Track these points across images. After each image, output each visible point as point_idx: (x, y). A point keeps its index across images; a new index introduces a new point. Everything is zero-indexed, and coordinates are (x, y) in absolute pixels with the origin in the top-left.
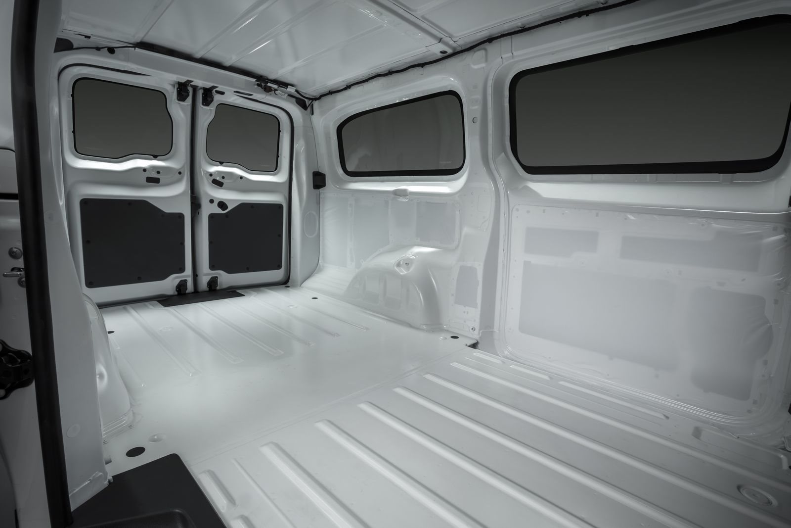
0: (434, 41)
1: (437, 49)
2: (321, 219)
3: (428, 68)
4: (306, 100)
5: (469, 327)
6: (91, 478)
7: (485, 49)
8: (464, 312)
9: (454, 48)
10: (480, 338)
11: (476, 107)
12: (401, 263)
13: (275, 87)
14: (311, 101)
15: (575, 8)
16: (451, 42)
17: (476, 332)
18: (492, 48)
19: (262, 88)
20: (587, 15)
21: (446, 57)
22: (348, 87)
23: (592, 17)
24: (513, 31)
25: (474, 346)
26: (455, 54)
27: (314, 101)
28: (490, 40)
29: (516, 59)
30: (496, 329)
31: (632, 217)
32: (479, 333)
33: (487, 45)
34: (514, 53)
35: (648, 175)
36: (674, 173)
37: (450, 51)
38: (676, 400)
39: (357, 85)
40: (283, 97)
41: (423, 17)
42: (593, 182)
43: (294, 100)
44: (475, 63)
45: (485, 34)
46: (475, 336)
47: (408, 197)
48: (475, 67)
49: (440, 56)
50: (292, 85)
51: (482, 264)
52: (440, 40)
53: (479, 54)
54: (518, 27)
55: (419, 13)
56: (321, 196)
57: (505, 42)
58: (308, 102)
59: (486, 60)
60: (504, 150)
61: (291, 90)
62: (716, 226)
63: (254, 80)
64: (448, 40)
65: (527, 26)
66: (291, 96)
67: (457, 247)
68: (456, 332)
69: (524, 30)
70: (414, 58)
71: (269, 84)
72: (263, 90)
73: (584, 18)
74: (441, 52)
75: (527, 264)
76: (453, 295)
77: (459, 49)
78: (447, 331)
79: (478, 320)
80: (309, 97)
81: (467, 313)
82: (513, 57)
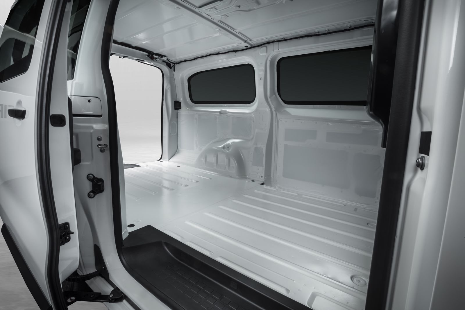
0: (243, 42)
1: (243, 45)
2: (179, 125)
3: (238, 53)
4: (171, 63)
5: (259, 176)
6: (124, 231)
7: (266, 47)
8: (257, 169)
9: (251, 45)
10: (265, 181)
11: (262, 73)
12: (225, 147)
13: (157, 57)
14: (174, 64)
15: (306, 33)
16: (251, 43)
17: (263, 178)
18: (269, 46)
19: (150, 57)
20: (311, 37)
21: (247, 48)
22: (195, 59)
23: (313, 38)
24: (279, 40)
25: (263, 184)
26: (252, 47)
27: (175, 64)
28: (269, 43)
29: (280, 52)
30: (272, 177)
31: (330, 124)
32: (264, 178)
33: (267, 45)
34: (279, 50)
35: (337, 106)
36: (347, 105)
37: (249, 46)
38: (350, 201)
39: (200, 58)
40: (160, 62)
41: (239, 32)
42: (314, 108)
43: (165, 63)
44: (261, 52)
45: (266, 40)
46: (263, 180)
47: (227, 115)
48: (261, 54)
49: (245, 48)
50: (165, 56)
51: (265, 146)
52: (246, 41)
53: (263, 49)
54: (281, 38)
55: (237, 31)
56: (178, 114)
57: (276, 44)
58: (172, 65)
59: (267, 52)
60: (274, 93)
61: (165, 59)
62: (362, 127)
63: (147, 54)
64: (249, 41)
65: (286, 39)
66: (164, 61)
67: (252, 139)
68: (254, 179)
69: (284, 40)
70: (232, 48)
71: (154, 56)
72: (150, 59)
73: (310, 38)
74: (245, 46)
75: (286, 146)
76: (251, 161)
77: (254, 45)
78: (249, 178)
79: (264, 173)
80: (173, 62)
81: (259, 169)
82: (279, 51)
